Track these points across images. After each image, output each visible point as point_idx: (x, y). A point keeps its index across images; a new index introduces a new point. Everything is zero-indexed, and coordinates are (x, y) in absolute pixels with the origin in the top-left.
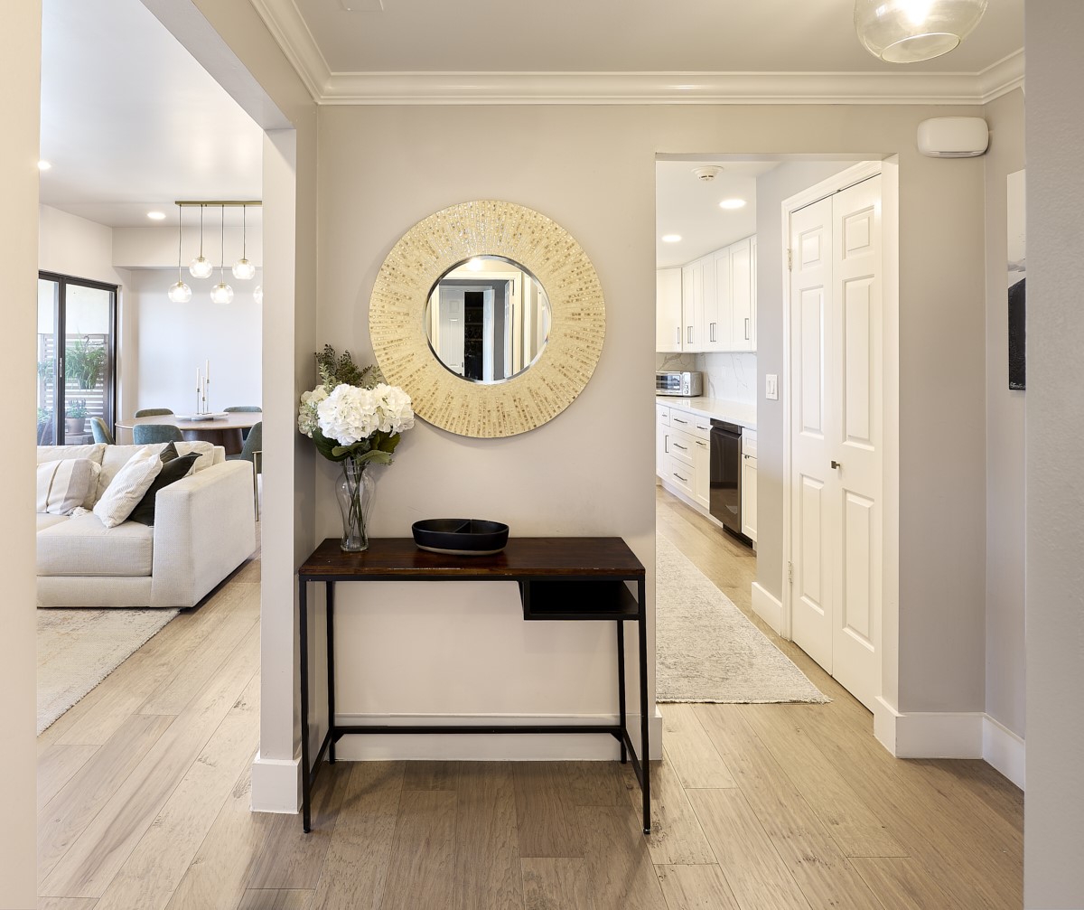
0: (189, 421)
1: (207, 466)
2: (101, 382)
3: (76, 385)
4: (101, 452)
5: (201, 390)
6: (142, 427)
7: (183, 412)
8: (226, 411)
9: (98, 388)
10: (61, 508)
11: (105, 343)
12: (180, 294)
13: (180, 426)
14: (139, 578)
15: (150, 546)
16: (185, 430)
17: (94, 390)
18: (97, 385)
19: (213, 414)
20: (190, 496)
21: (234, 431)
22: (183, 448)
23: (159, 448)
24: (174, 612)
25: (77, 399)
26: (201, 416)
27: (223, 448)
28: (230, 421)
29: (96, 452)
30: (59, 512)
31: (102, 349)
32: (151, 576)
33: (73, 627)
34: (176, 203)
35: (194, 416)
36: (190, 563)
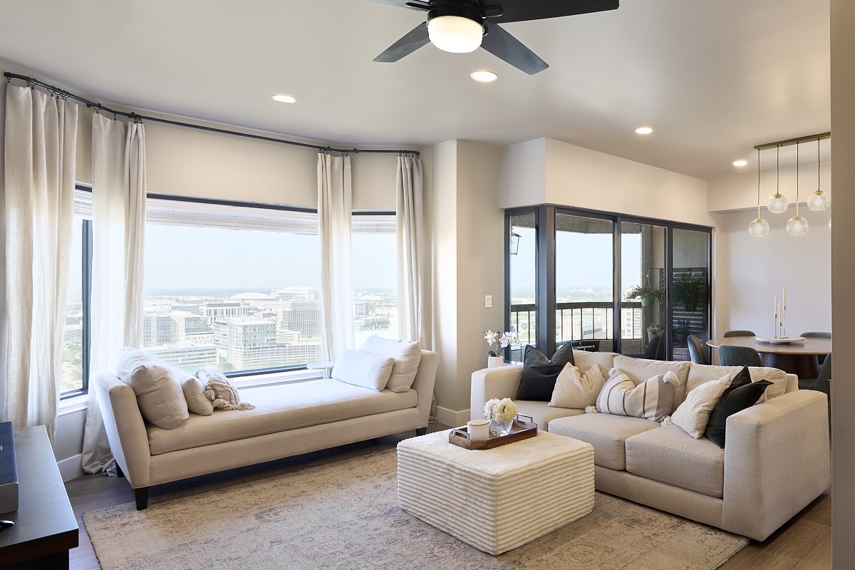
0: (767, 343)
1: (780, 394)
2: (700, 307)
3: (682, 308)
4: (686, 370)
5: (779, 316)
6: (725, 348)
7: (764, 334)
8: (802, 336)
9: (699, 311)
10: (656, 416)
11: (703, 274)
12: (758, 229)
13: (758, 348)
14: (712, 498)
15: (721, 469)
16: (763, 353)
17: (695, 313)
18: (698, 308)
19: (791, 339)
20: (758, 428)
21: (810, 357)
22: (756, 373)
23: (734, 371)
24: (743, 542)
25: (684, 319)
26: (778, 340)
27: (795, 376)
28: (806, 346)
29: (682, 369)
30: (654, 419)
31: (701, 280)
32: (722, 498)
33: (655, 531)
34: (755, 147)
35: (772, 340)
36: (759, 497)
